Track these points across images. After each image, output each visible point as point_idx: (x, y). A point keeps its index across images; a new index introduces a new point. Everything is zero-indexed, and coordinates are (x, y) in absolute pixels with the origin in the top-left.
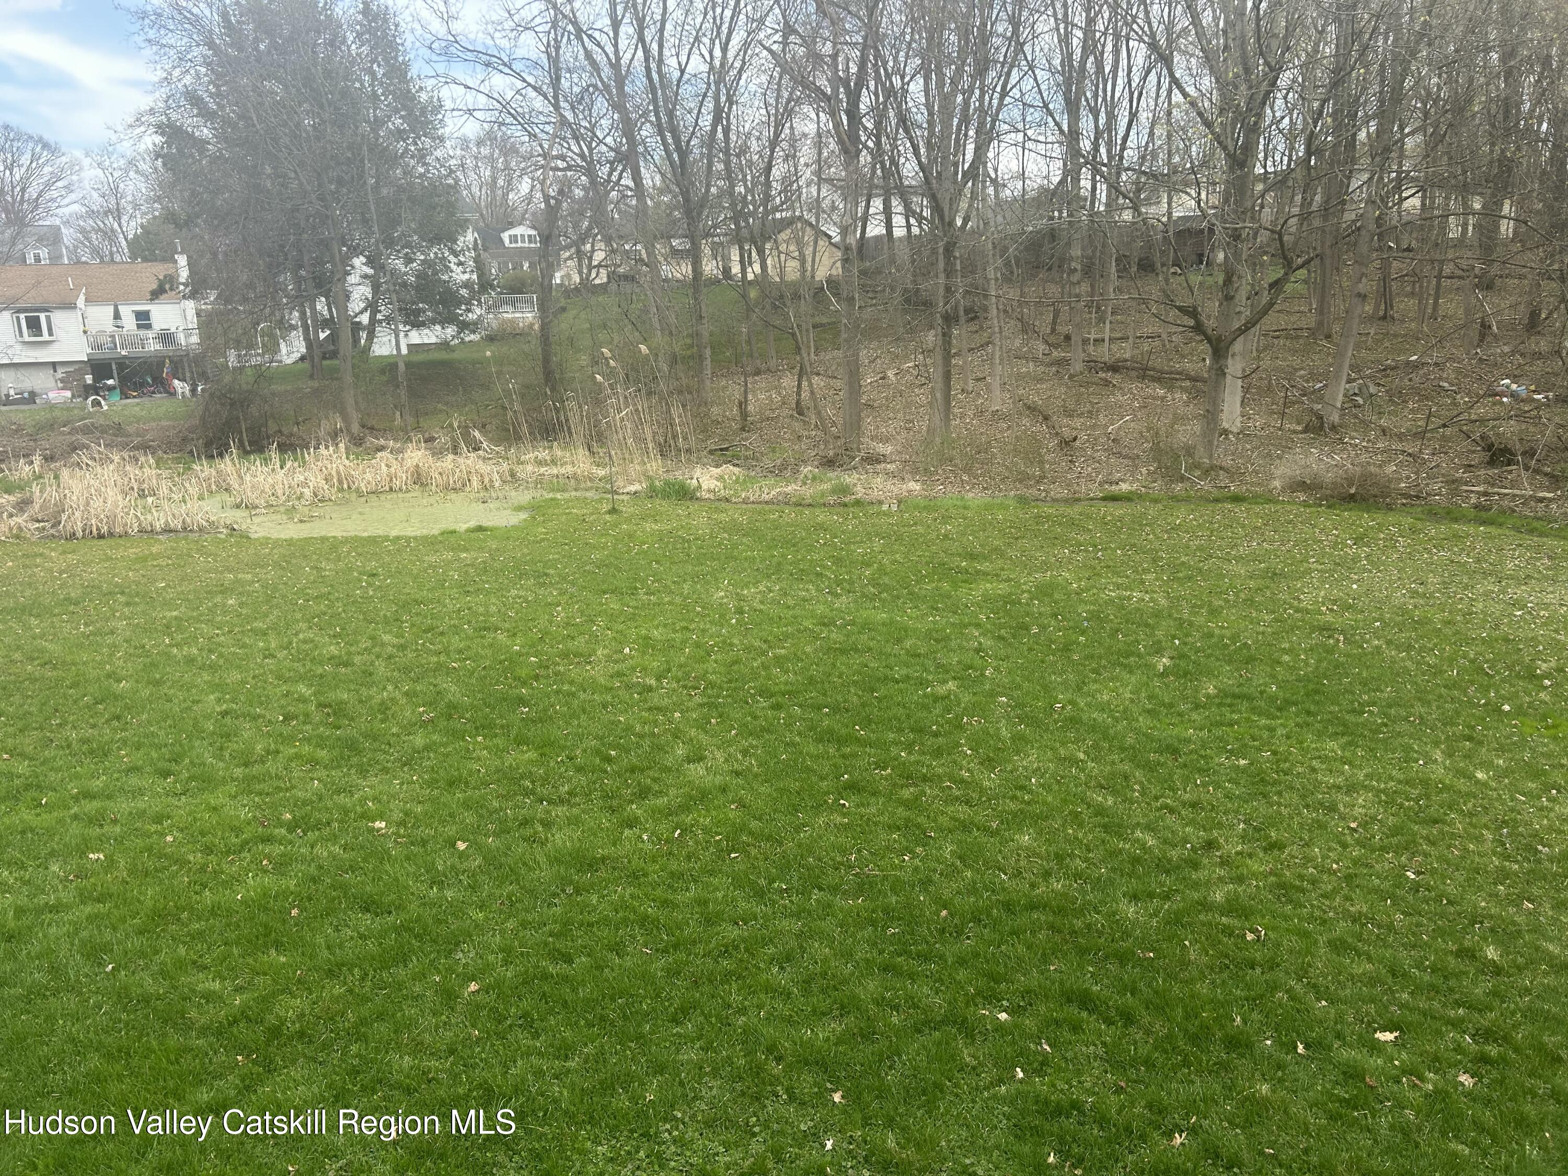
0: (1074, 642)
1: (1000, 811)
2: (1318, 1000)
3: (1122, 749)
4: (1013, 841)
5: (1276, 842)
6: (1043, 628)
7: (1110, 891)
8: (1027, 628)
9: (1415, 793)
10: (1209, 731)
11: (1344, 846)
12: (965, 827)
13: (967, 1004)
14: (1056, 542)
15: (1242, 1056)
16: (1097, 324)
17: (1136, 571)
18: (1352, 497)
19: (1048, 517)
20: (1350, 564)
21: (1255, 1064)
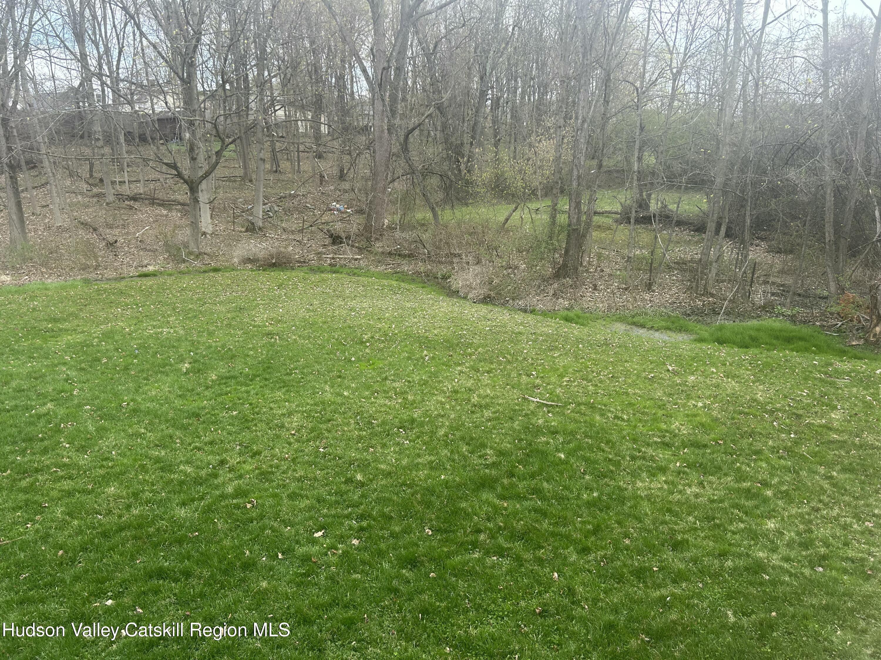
0: (131, 364)
1: (94, 477)
2: (286, 527)
3: (167, 421)
4: (104, 493)
5: (256, 452)
6: (110, 358)
7: (169, 505)
8: (99, 360)
9: (319, 409)
10: (215, 400)
11: (290, 444)
12: (70, 493)
13: (84, 604)
14: (112, 305)
15: (251, 571)
16: (119, 172)
17: (164, 317)
18: (274, 265)
19: (105, 290)
20: (278, 299)
21: (259, 573)
